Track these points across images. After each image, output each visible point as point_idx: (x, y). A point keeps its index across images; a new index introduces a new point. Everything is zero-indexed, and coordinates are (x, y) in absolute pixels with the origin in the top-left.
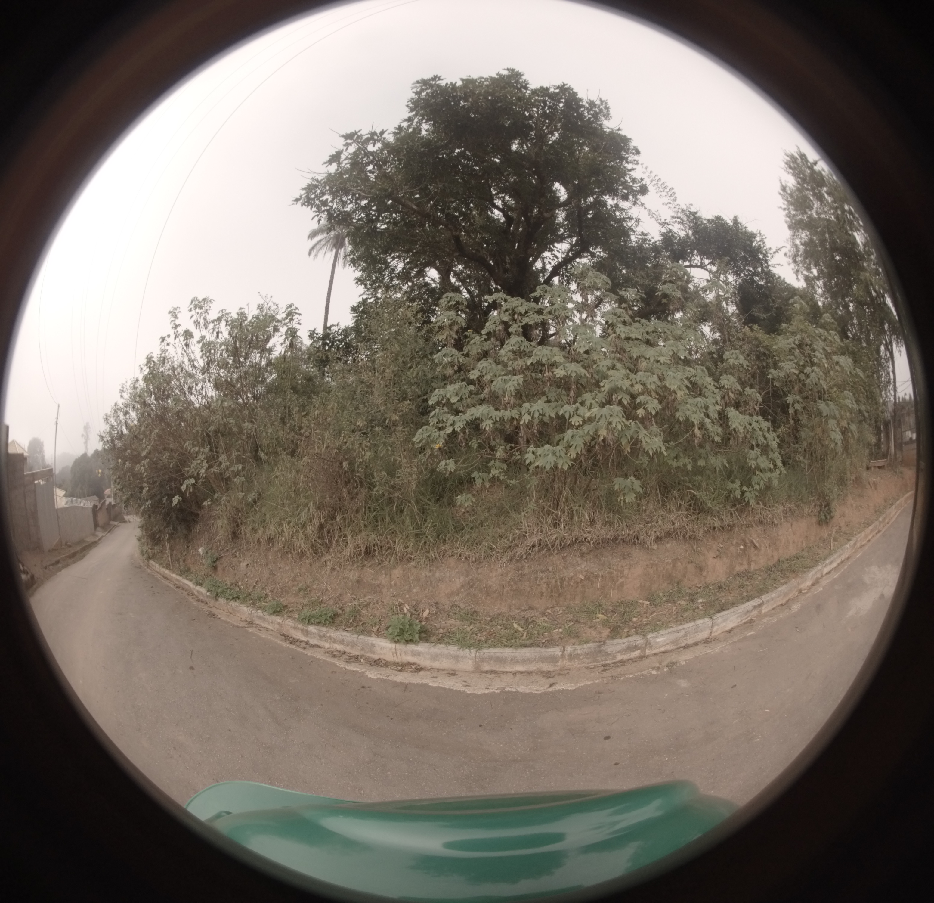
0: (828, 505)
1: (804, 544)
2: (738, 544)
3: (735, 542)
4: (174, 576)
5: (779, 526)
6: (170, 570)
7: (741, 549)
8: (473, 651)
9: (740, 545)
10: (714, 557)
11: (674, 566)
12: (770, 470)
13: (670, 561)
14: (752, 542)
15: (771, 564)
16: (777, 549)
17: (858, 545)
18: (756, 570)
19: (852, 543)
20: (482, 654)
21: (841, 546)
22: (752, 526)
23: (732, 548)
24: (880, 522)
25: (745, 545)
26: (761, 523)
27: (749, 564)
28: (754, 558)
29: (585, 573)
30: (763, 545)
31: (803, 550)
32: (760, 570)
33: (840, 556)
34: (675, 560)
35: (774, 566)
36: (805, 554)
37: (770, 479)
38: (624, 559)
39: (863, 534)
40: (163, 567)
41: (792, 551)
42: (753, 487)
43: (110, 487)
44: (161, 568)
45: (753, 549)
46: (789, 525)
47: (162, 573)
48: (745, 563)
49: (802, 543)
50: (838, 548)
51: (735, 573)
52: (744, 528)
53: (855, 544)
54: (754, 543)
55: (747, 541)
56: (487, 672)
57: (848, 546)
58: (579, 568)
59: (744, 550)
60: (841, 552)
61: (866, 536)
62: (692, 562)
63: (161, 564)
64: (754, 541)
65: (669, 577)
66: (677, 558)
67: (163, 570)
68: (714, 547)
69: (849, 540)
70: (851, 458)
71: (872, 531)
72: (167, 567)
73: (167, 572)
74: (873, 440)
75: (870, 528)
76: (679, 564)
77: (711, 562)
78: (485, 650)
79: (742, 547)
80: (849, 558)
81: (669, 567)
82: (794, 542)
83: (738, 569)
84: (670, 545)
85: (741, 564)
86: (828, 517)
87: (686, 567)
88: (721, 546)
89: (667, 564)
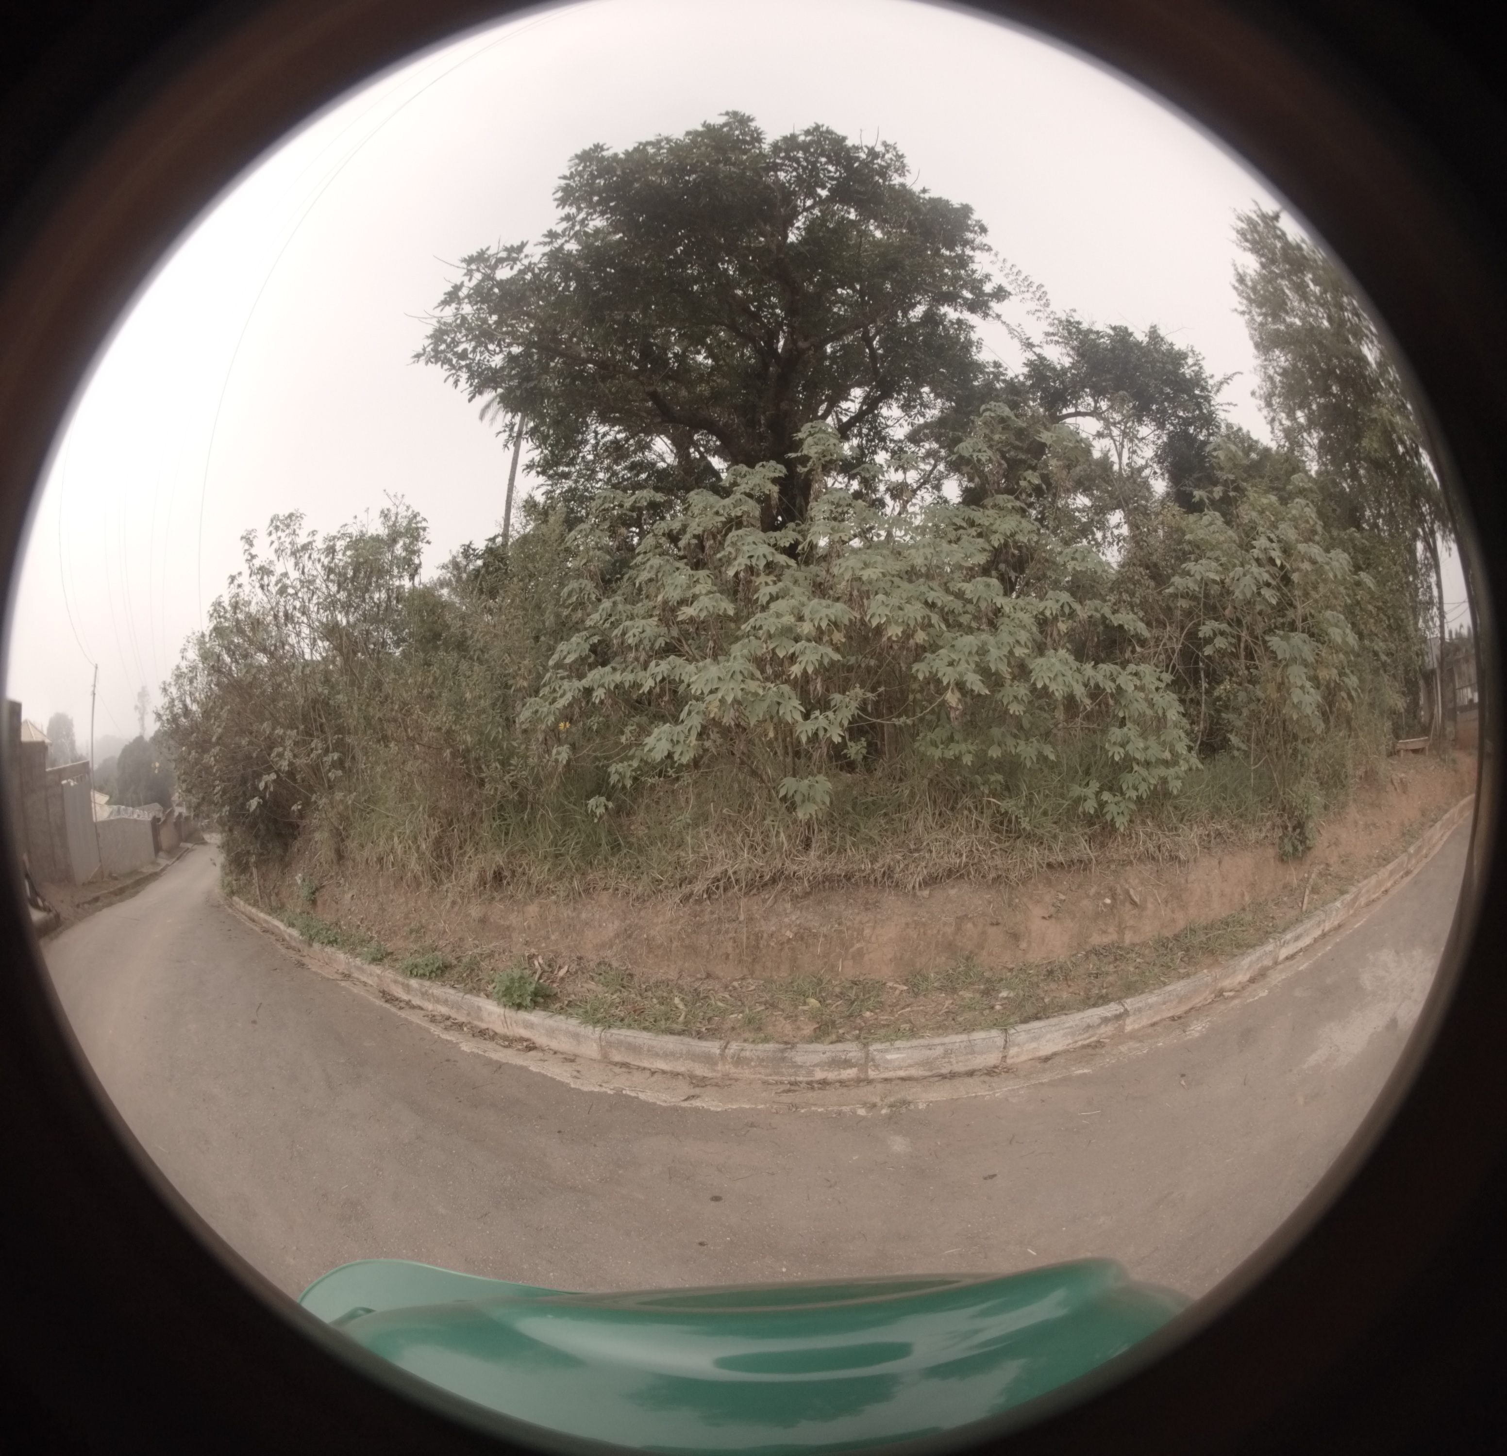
0: (1300, 826)
1: (1247, 898)
2: (1099, 896)
3: (1092, 891)
5: (1192, 864)
7: (1105, 905)
9: (1105, 897)
10: (1044, 918)
11: (958, 928)
12: (1166, 763)
13: (952, 920)
14: (1127, 893)
15: (1168, 933)
16: (1184, 907)
17: (1363, 901)
18: (1134, 945)
19: (1348, 897)
21: (1325, 903)
22: (1131, 863)
23: (1085, 903)
24: (1410, 856)
25: (1114, 897)
26: (1151, 858)
27: (1121, 930)
28: (1131, 923)
29: (796, 929)
30: (1150, 899)
31: (1244, 909)
32: (1144, 944)
33: (1319, 924)
34: (961, 920)
35: (1176, 938)
36: (1248, 917)
37: (1164, 781)
38: (867, 910)
39: (1373, 880)
41: (1218, 910)
42: (1122, 794)
45: (1128, 905)
46: (1215, 862)
48: (1111, 929)
49: (1243, 895)
50: (1316, 909)
51: (1088, 948)
52: (1113, 867)
53: (1355, 899)
54: (1130, 896)
55: (1119, 891)
57: (1338, 904)
58: (786, 920)
59: (1112, 907)
60: (1323, 917)
61: (1380, 884)
62: (998, 924)
64: (1132, 892)
65: (950, 948)
66: (966, 916)
68: (1047, 898)
69: (1342, 892)
70: (1357, 737)
71: (1392, 873)
74: (1400, 703)
75: (1390, 867)
76: (970, 925)
77: (1037, 924)
79: (1108, 901)
80: (1340, 926)
81: (949, 930)
82: (1222, 895)
83: (1097, 940)
84: (955, 890)
85: (1104, 932)
86: (1300, 848)
87: (984, 933)
88: (1062, 897)
89: (945, 924)
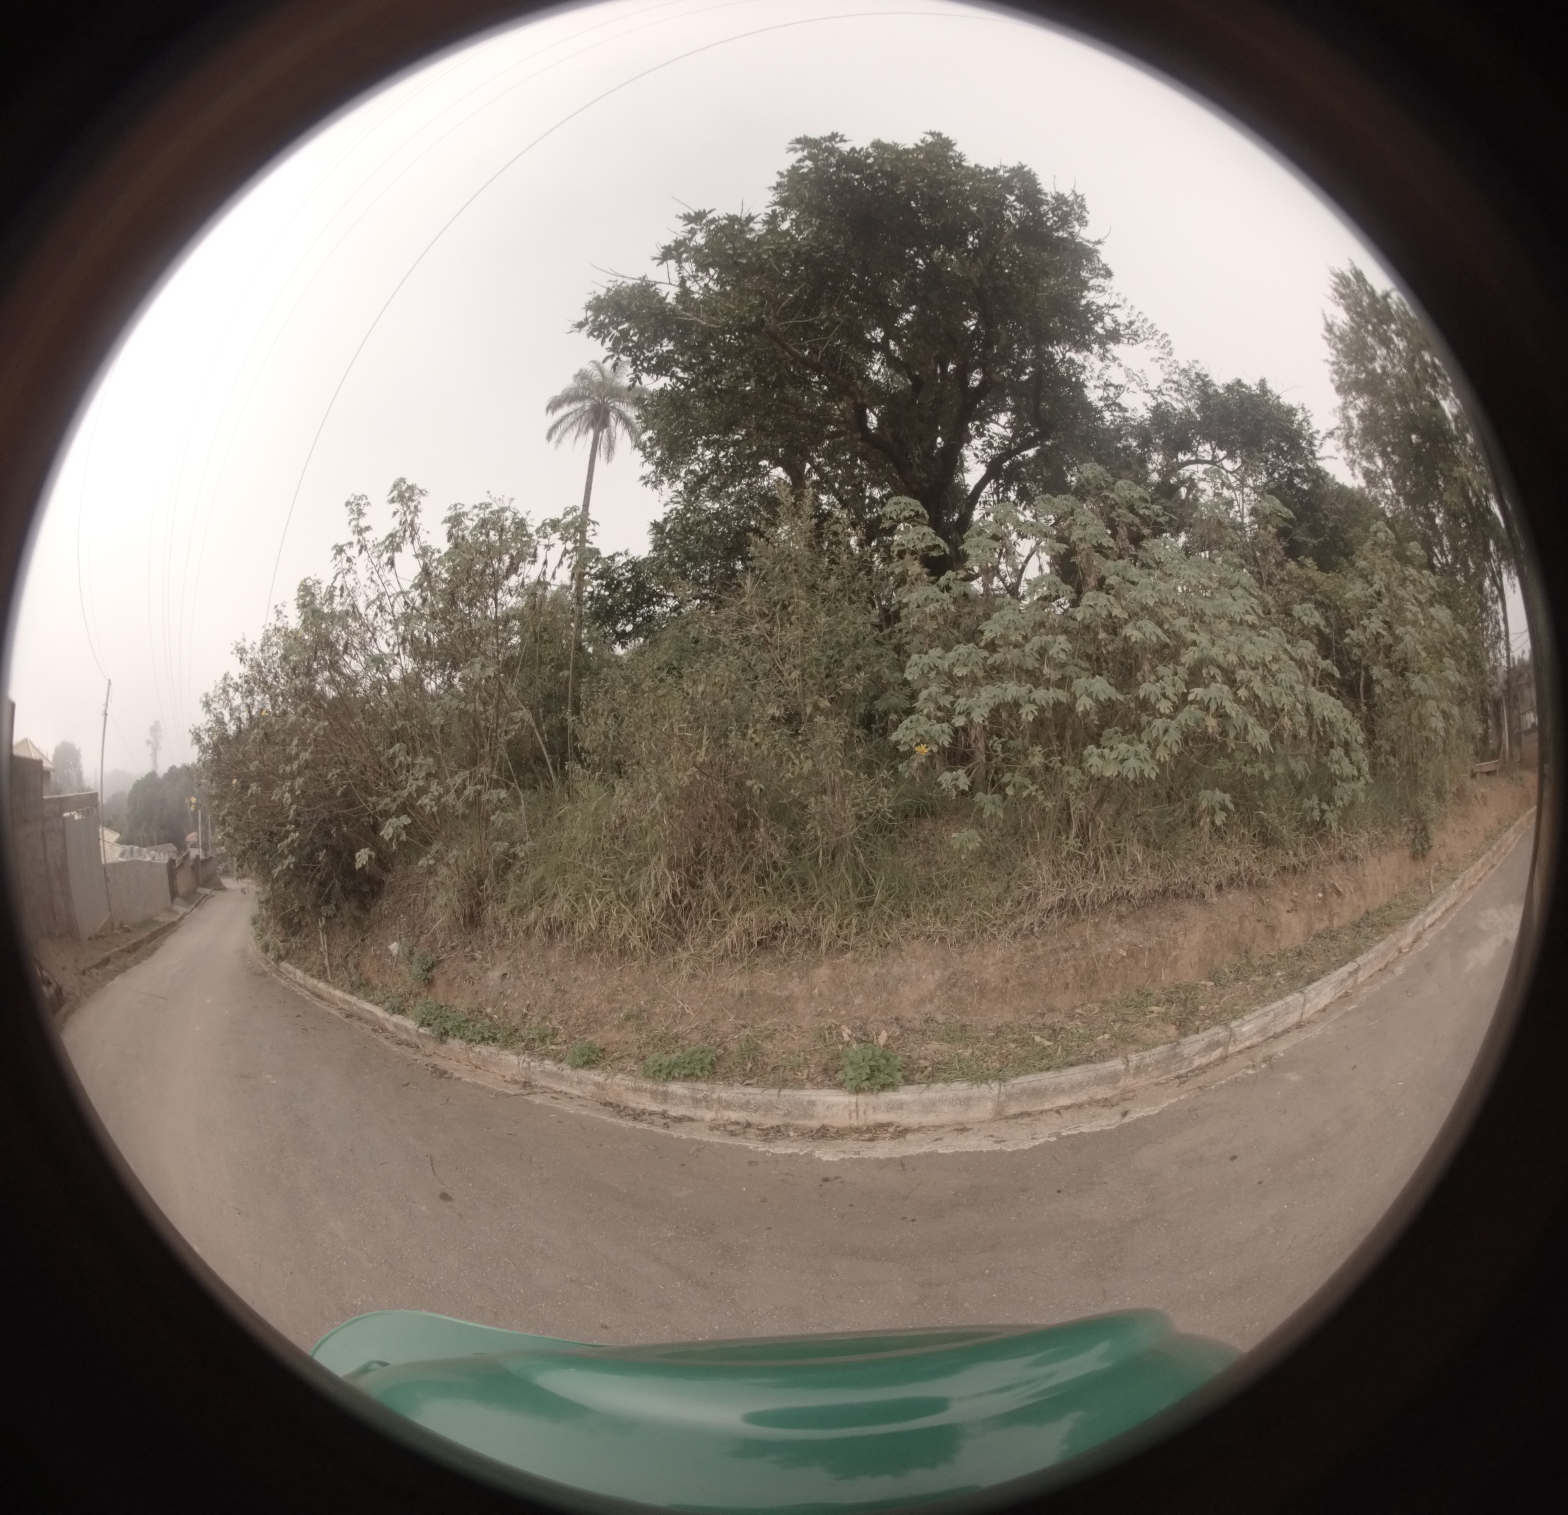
0: (1424, 828)
1: (1396, 888)
2: (1315, 891)
3: (1311, 888)
4: (338, 993)
5: (1365, 862)
6: (327, 981)
7: (1319, 898)
8: (995, 1085)
9: (1318, 892)
12: (1355, 779)
13: (1236, 920)
14: (1333, 887)
15: (1358, 917)
16: (1364, 896)
17: (1467, 886)
18: (1340, 927)
19: (1459, 882)
20: (1009, 1087)
21: (1445, 887)
22: (1332, 863)
23: (1309, 897)
24: (1494, 853)
25: (1324, 891)
26: (1342, 858)
27: (1331, 918)
28: (1337, 910)
29: (1126, 947)
30: (1347, 890)
31: (1396, 895)
32: (1345, 926)
33: (1442, 903)
34: (1242, 919)
35: (1362, 919)
36: (1399, 902)
37: (1354, 792)
38: (1177, 920)
39: (1472, 869)
40: (313, 976)
41: (1383, 898)
43: (197, 830)
44: (308, 978)
45: (1335, 897)
46: (1377, 860)
47: (310, 987)
48: (1326, 917)
49: (1394, 886)
50: (1440, 892)
52: (1321, 867)
53: (1463, 883)
54: (1335, 889)
55: (1327, 886)
56: (1016, 1116)
57: (1453, 886)
58: (1117, 940)
59: (1324, 899)
60: (1444, 897)
61: (1476, 873)
63: (306, 971)
64: (1336, 885)
65: (1236, 944)
67: (314, 981)
68: (1287, 896)
69: (1454, 879)
70: (1450, 758)
71: (1483, 865)
72: (321, 975)
73: (322, 985)
74: (1479, 731)
75: (1481, 860)
76: (1247, 923)
77: (1285, 917)
78: (1014, 1081)
79: (1321, 895)
80: (1455, 904)
81: (1236, 929)
82: (1384, 885)
83: (1318, 926)
84: (1232, 896)
85: (1321, 919)
86: (1426, 846)
87: (1255, 928)
88: (1295, 894)
89: (1232, 924)
